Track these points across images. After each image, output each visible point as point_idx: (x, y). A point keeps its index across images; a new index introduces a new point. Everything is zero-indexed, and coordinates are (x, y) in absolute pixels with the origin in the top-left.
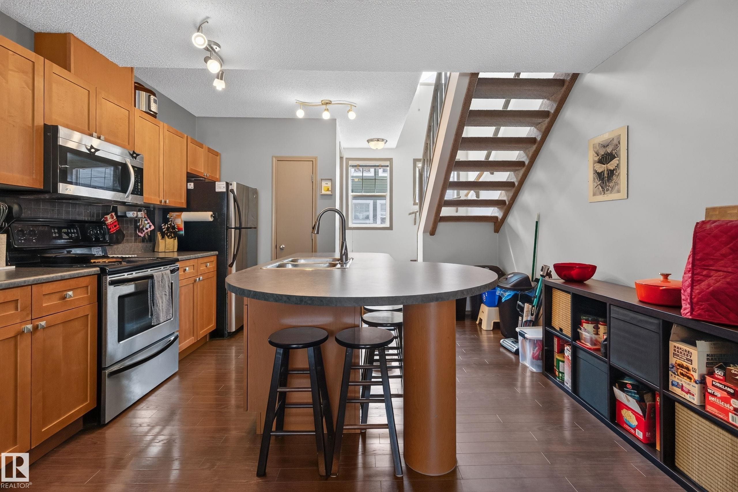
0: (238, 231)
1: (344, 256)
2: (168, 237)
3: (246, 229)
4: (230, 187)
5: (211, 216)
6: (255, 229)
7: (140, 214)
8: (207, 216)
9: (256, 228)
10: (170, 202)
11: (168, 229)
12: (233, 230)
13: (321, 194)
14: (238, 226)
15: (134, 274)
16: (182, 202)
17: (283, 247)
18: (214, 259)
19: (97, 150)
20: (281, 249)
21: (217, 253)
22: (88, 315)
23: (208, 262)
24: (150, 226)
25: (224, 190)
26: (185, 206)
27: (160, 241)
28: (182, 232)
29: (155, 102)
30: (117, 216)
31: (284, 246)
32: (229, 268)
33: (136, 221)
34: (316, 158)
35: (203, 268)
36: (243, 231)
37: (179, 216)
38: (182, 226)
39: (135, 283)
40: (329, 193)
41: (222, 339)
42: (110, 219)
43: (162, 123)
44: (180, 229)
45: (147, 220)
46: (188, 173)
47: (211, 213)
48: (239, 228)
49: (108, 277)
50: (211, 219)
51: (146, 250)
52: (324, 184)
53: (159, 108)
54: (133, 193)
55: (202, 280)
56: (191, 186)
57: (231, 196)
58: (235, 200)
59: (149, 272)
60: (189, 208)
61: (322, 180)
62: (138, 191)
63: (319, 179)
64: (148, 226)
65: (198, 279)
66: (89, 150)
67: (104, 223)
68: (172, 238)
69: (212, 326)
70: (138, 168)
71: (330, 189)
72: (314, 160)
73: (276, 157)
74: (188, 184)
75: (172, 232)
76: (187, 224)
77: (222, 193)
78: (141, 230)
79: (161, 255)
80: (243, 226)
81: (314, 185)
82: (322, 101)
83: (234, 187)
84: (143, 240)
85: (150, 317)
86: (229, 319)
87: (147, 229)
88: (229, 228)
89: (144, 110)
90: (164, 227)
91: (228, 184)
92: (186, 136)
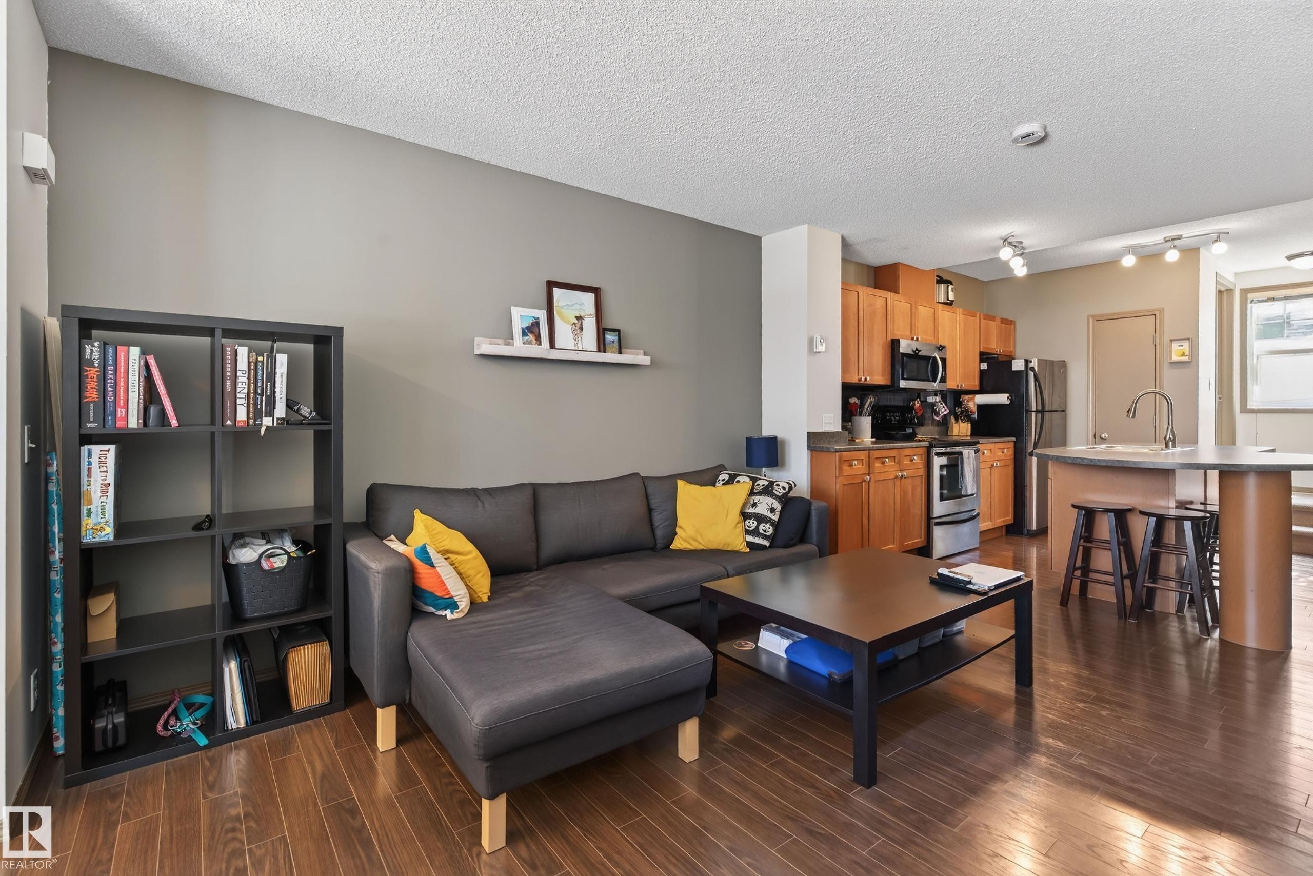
0: (1039, 415)
1: (1171, 443)
2: (962, 421)
3: (1050, 413)
4: (1031, 365)
5: (1008, 398)
6: (1064, 413)
7: (938, 399)
8: (1002, 399)
9: (1064, 411)
10: (964, 386)
11: (962, 412)
12: (1034, 414)
13: (1171, 361)
14: (1040, 408)
15: (949, 450)
16: (975, 384)
17: (1105, 437)
18: (1011, 445)
19: (920, 351)
20: (1102, 438)
21: (1014, 439)
22: (922, 476)
23: (1005, 448)
24: (945, 410)
25: (1023, 369)
26: (977, 388)
27: (954, 425)
28: (975, 416)
29: (953, 291)
30: (921, 402)
31: (1107, 436)
32: (1028, 457)
33: (933, 405)
34: (1161, 310)
35: (1000, 453)
36: (1047, 414)
37: (973, 399)
38: (974, 409)
39: (950, 458)
40: (1185, 359)
41: (1021, 537)
42: (917, 404)
43: (958, 309)
44: (973, 413)
45: (941, 404)
46: (980, 352)
47: (1007, 395)
48: (1041, 412)
49: (934, 449)
50: (1008, 402)
51: (939, 434)
52: (1175, 346)
53: (955, 296)
54: (940, 382)
55: (1000, 466)
56: (984, 366)
57: (1031, 374)
58: (1036, 379)
59: (957, 449)
60: (982, 391)
61: (1171, 341)
62: (943, 380)
63: (1166, 340)
64: (944, 410)
65: (995, 464)
66: (914, 352)
67: (912, 408)
68: (965, 422)
69: (1009, 519)
70: (943, 358)
71: (1187, 353)
72: (1156, 313)
73: (1093, 316)
74: (981, 364)
75: (965, 416)
76: (980, 407)
77: (1019, 373)
78: (937, 414)
79: (955, 438)
80: (1046, 409)
81: (1158, 348)
82: (1164, 238)
83: (1034, 364)
84: (939, 423)
85: (960, 487)
86: (1028, 515)
87: (942, 412)
88: (1029, 411)
89: (943, 301)
90: (958, 410)
91: (1027, 362)
92: (979, 313)
